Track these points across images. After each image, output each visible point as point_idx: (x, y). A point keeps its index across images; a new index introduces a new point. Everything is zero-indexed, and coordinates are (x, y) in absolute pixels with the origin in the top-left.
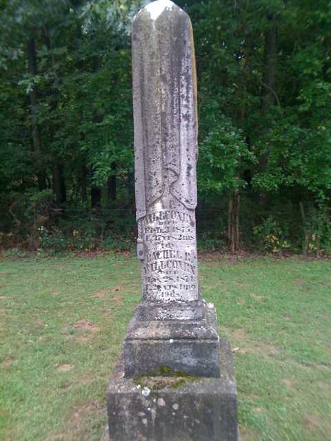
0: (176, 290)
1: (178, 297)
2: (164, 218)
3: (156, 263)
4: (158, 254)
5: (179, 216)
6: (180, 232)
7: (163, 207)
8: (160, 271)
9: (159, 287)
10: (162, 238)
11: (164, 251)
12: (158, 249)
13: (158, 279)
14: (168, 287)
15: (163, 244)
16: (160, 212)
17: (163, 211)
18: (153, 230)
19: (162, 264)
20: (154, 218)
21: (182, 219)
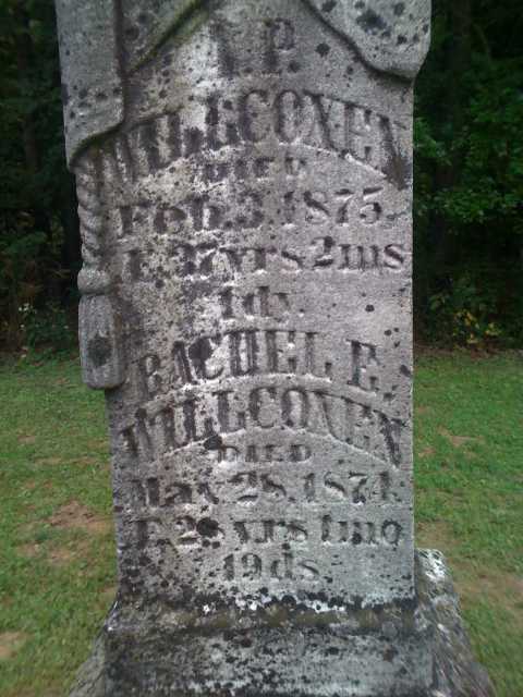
0: (300, 544)
1: (309, 581)
2: (232, 140)
3: (190, 403)
4: (201, 351)
5: (323, 119)
6: (322, 222)
7: (229, 65)
8: (215, 443)
9: (208, 527)
10: (220, 261)
11: (235, 334)
12: (202, 325)
13: (203, 488)
14: (256, 530)
15: (226, 295)
16: (211, 101)
17: (229, 90)
18: (167, 214)
19: (224, 407)
20: (173, 141)
21: (339, 137)
